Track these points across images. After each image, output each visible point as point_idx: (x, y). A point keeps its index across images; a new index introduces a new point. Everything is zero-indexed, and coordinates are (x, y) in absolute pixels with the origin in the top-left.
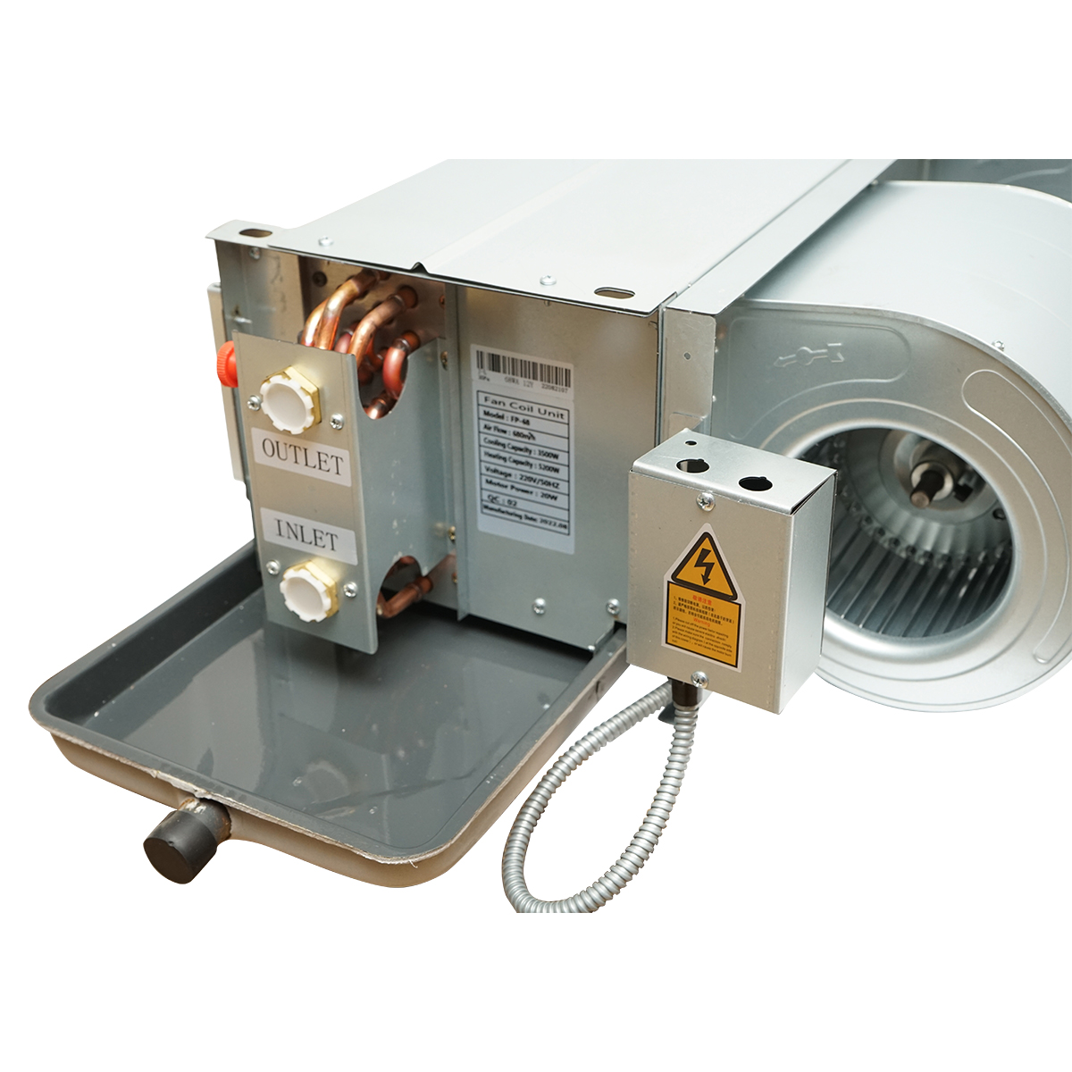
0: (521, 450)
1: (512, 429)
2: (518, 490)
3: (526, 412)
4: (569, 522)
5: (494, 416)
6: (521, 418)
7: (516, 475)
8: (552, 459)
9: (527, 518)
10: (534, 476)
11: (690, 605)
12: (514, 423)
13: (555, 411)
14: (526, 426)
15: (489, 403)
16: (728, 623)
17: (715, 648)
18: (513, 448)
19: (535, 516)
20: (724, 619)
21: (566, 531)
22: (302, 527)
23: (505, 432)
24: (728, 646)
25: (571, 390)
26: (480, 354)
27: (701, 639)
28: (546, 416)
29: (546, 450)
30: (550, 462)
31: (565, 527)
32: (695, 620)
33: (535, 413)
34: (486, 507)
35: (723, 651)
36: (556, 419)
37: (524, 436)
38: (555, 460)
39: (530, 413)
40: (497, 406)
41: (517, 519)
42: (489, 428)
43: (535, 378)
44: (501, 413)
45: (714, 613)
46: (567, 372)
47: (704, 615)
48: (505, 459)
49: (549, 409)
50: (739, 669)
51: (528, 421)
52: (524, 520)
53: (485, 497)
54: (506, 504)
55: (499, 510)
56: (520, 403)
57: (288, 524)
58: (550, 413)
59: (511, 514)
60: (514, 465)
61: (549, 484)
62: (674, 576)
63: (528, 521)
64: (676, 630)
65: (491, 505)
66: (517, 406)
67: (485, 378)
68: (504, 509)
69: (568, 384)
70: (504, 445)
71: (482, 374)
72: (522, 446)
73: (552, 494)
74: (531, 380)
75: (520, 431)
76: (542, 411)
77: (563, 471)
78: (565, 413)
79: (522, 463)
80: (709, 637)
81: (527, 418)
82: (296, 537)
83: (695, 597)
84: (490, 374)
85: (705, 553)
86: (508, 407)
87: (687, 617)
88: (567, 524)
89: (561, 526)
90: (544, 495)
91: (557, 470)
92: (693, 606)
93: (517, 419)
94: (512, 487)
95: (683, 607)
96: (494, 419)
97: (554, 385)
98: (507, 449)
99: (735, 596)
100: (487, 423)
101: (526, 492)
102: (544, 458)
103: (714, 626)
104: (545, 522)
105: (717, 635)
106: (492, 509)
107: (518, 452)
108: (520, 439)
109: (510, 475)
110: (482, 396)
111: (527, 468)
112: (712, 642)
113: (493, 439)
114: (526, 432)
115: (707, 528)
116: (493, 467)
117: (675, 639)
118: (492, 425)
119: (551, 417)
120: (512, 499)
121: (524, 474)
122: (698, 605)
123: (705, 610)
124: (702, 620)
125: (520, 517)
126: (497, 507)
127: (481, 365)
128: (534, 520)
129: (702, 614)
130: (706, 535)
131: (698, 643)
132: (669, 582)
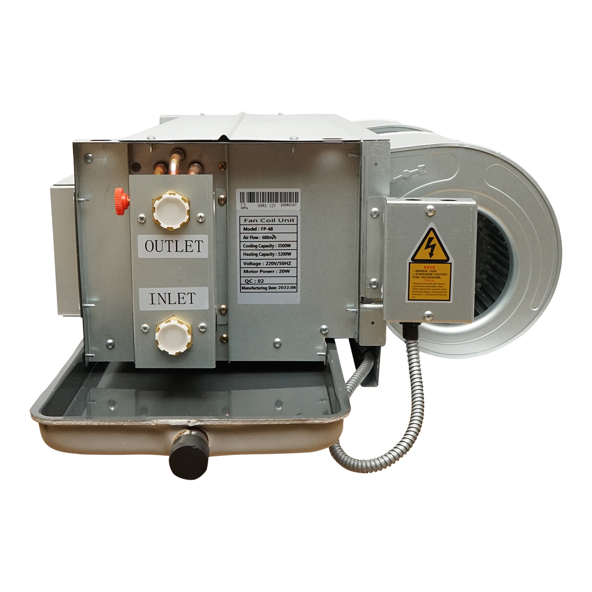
0: (267, 246)
1: (262, 235)
2: (264, 272)
3: (271, 223)
4: (297, 284)
5: (250, 229)
6: (267, 227)
7: (263, 263)
8: (287, 248)
9: (270, 288)
10: (275, 261)
11: (422, 273)
12: (263, 231)
13: (289, 218)
14: (270, 231)
15: (247, 223)
16: (445, 276)
17: (437, 294)
18: (262, 246)
19: (275, 286)
20: (442, 274)
21: (295, 290)
22: (169, 294)
23: (257, 238)
24: (444, 289)
25: (299, 204)
26: (242, 194)
27: (429, 291)
28: (284, 223)
29: (282, 243)
30: (286, 250)
31: (294, 287)
32: (425, 280)
33: (277, 222)
34: (243, 288)
35: (442, 293)
36: (289, 223)
37: (270, 238)
38: (289, 248)
39: (273, 223)
40: (253, 223)
41: (264, 290)
42: (247, 238)
43: (277, 201)
44: (254, 227)
45: (436, 273)
46: (297, 194)
47: (430, 276)
48: (256, 255)
49: (285, 218)
50: (451, 302)
51: (272, 228)
52: (268, 290)
53: (243, 282)
54: (257, 283)
55: (252, 288)
56: (267, 218)
57: (159, 294)
58: (285, 220)
59: (260, 288)
60: (262, 257)
61: (285, 263)
62: (413, 259)
63: (271, 290)
64: (415, 290)
65: (247, 286)
66: (265, 220)
67: (244, 208)
68: (255, 286)
69: (297, 201)
70: (256, 246)
71: (243, 206)
72: (268, 244)
73: (286, 269)
74: (274, 203)
75: (267, 235)
76: (281, 220)
77: (294, 253)
78: (295, 218)
79: (268, 255)
80: (434, 288)
81: (271, 226)
82: (165, 302)
83: (425, 267)
84: (248, 205)
85: (431, 239)
86: (259, 222)
87: (421, 280)
88: (296, 285)
89: (292, 288)
90: (281, 271)
91: (290, 254)
92: (424, 273)
93: (265, 228)
94: (261, 271)
95: (418, 275)
96: (250, 231)
97: (288, 203)
98: (258, 248)
99: (448, 259)
100: (245, 235)
101: (270, 272)
102: (282, 248)
103: (436, 281)
104: (282, 288)
105: (439, 285)
106: (247, 288)
107: (265, 248)
108: (267, 240)
109: (260, 264)
110: (242, 219)
111: (271, 257)
112: (435, 291)
113: (249, 244)
114: (270, 235)
115: (432, 225)
116: (248, 261)
117: (413, 296)
118: (249, 235)
119: (287, 222)
120: (260, 279)
121: (268, 261)
122: (427, 271)
123: (431, 273)
124: (430, 279)
125: (266, 288)
126: (250, 286)
127: (242, 200)
128: (275, 288)
129: (429, 276)
130: (432, 229)
131: (428, 293)
132: (410, 263)
